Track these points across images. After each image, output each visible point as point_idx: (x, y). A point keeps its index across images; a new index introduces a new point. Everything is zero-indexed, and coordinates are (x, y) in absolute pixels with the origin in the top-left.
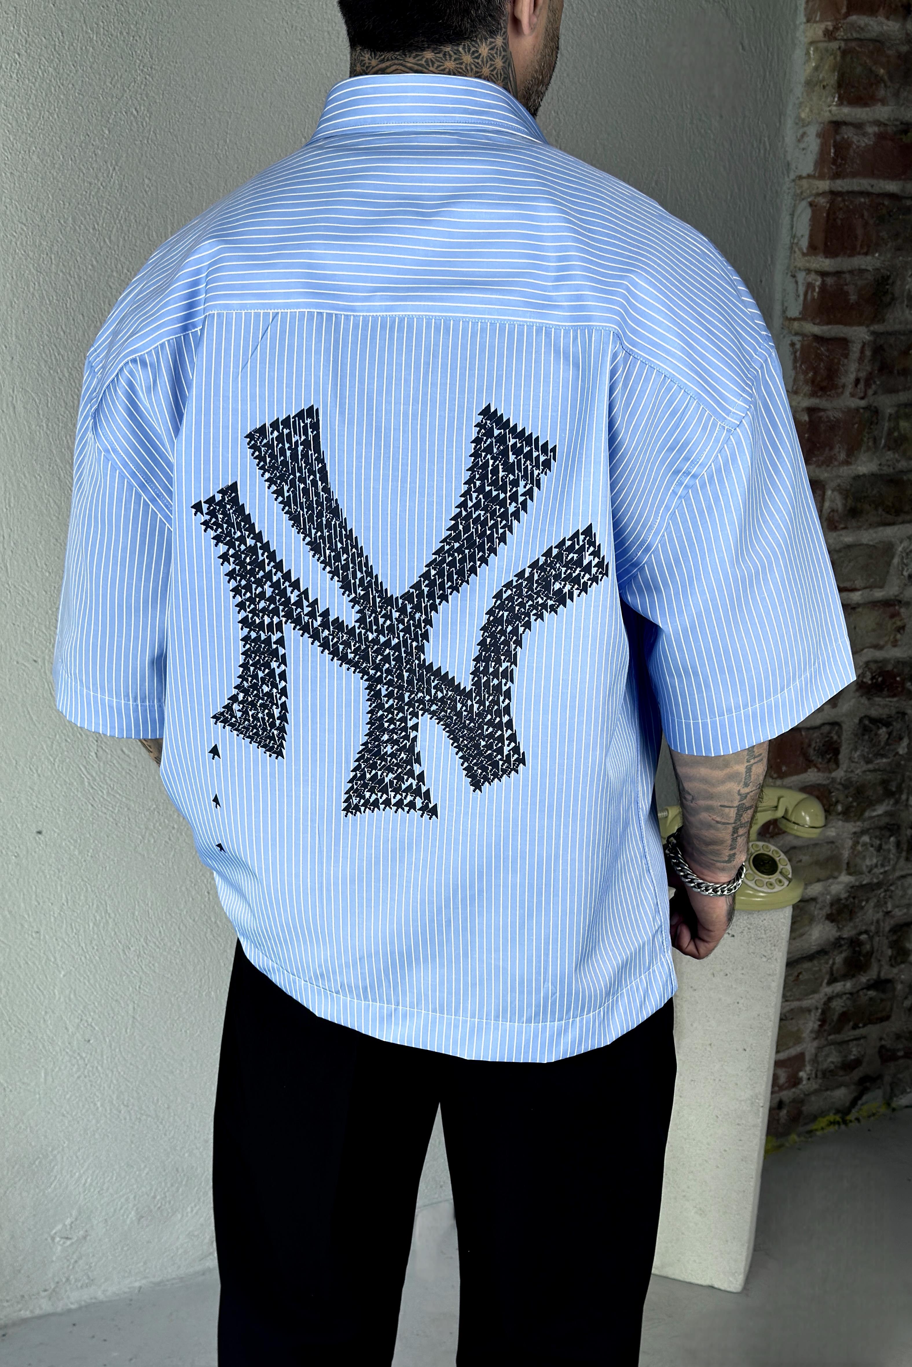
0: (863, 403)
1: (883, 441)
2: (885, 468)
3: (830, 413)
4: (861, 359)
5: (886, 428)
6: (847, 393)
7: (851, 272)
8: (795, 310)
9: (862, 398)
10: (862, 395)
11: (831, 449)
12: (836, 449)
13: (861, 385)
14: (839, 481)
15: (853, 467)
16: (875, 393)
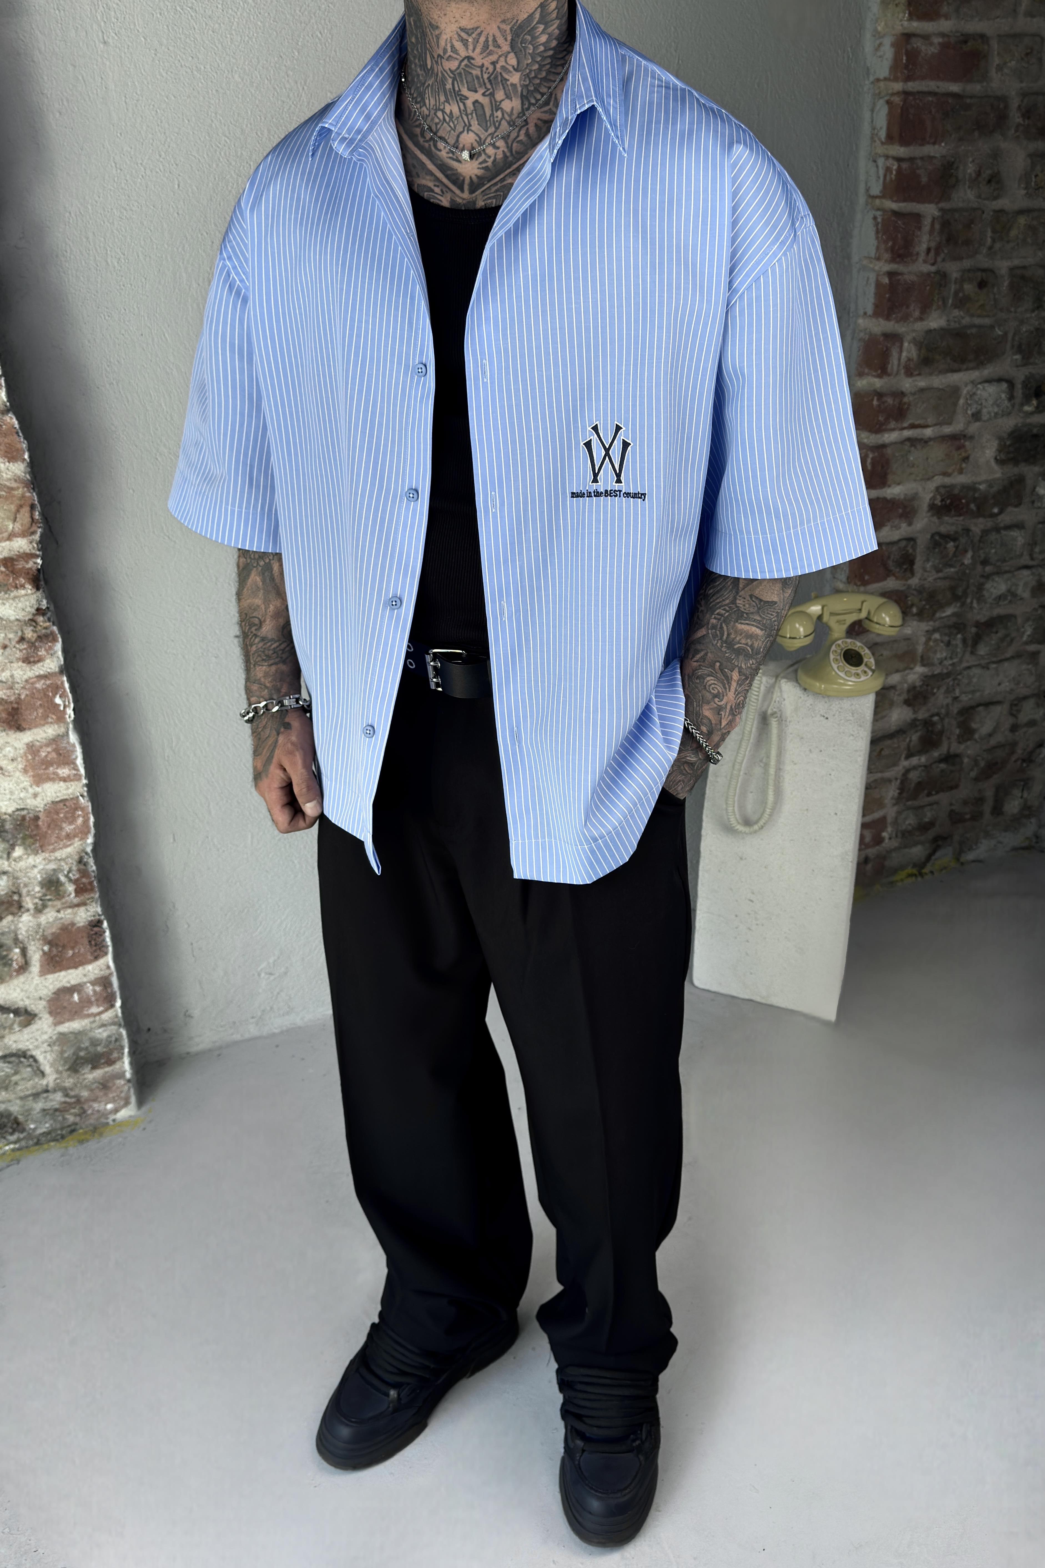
0: (933, 269)
1: (950, 301)
2: (952, 324)
3: (906, 277)
4: (931, 232)
5: (953, 290)
6: (921, 259)
7: (922, 158)
8: (876, 190)
9: (933, 264)
10: (932, 261)
11: (908, 307)
12: (912, 308)
13: (932, 254)
14: (914, 335)
15: (925, 323)
16: (944, 260)
